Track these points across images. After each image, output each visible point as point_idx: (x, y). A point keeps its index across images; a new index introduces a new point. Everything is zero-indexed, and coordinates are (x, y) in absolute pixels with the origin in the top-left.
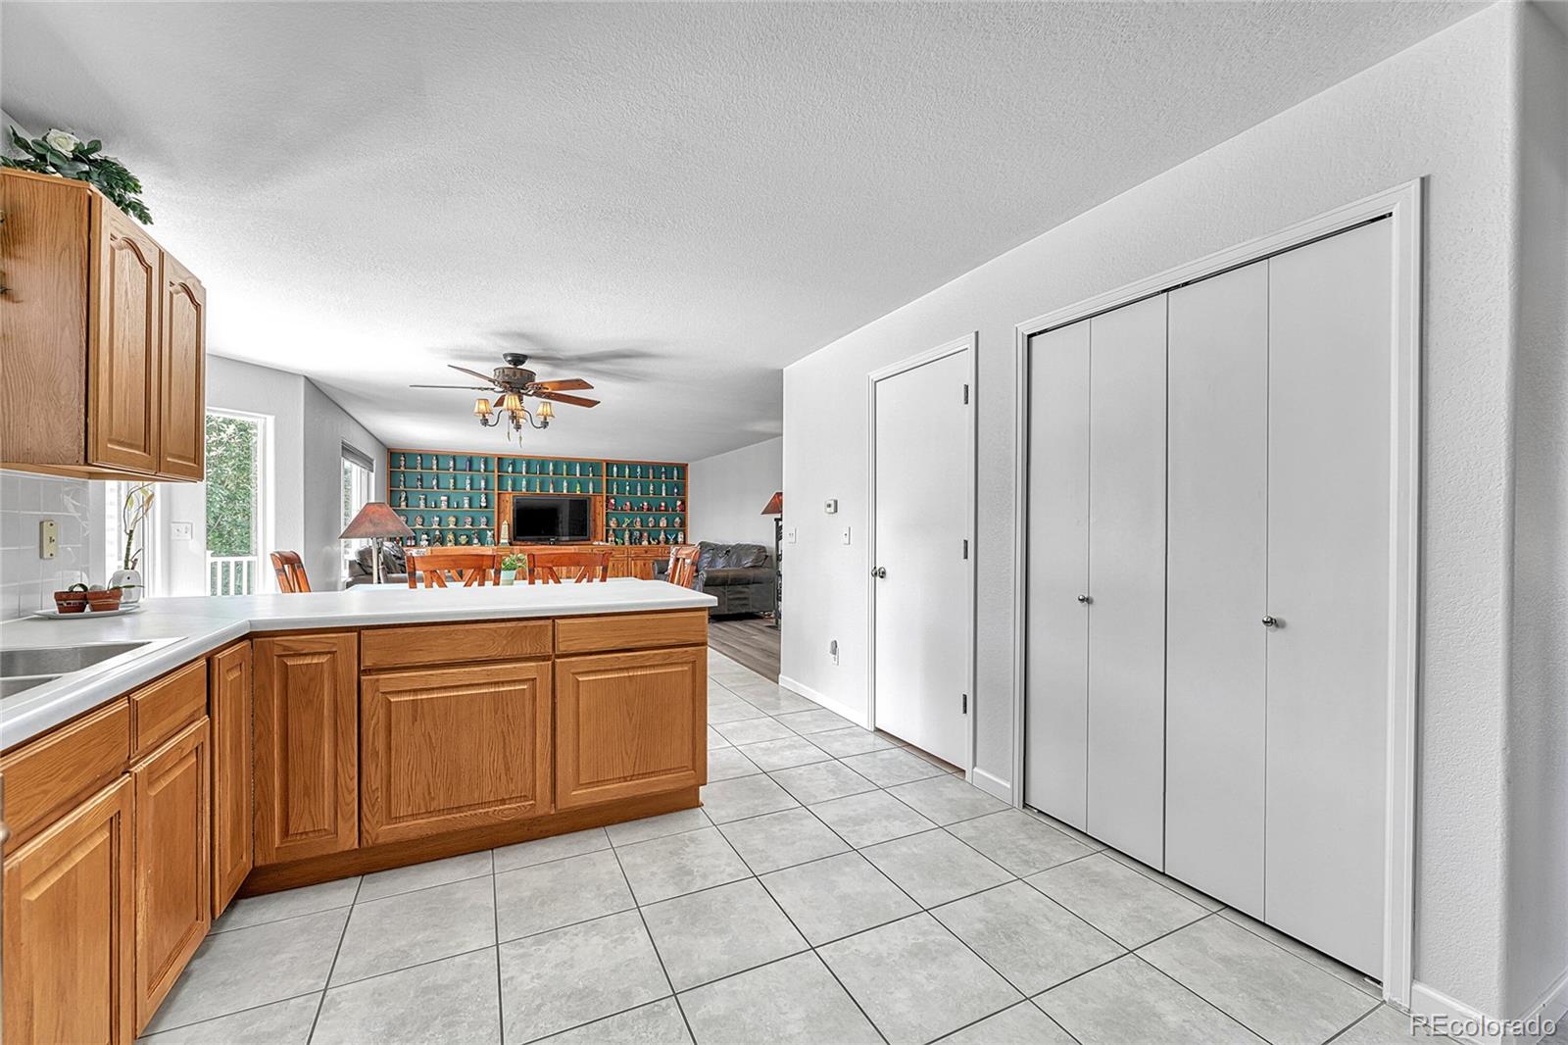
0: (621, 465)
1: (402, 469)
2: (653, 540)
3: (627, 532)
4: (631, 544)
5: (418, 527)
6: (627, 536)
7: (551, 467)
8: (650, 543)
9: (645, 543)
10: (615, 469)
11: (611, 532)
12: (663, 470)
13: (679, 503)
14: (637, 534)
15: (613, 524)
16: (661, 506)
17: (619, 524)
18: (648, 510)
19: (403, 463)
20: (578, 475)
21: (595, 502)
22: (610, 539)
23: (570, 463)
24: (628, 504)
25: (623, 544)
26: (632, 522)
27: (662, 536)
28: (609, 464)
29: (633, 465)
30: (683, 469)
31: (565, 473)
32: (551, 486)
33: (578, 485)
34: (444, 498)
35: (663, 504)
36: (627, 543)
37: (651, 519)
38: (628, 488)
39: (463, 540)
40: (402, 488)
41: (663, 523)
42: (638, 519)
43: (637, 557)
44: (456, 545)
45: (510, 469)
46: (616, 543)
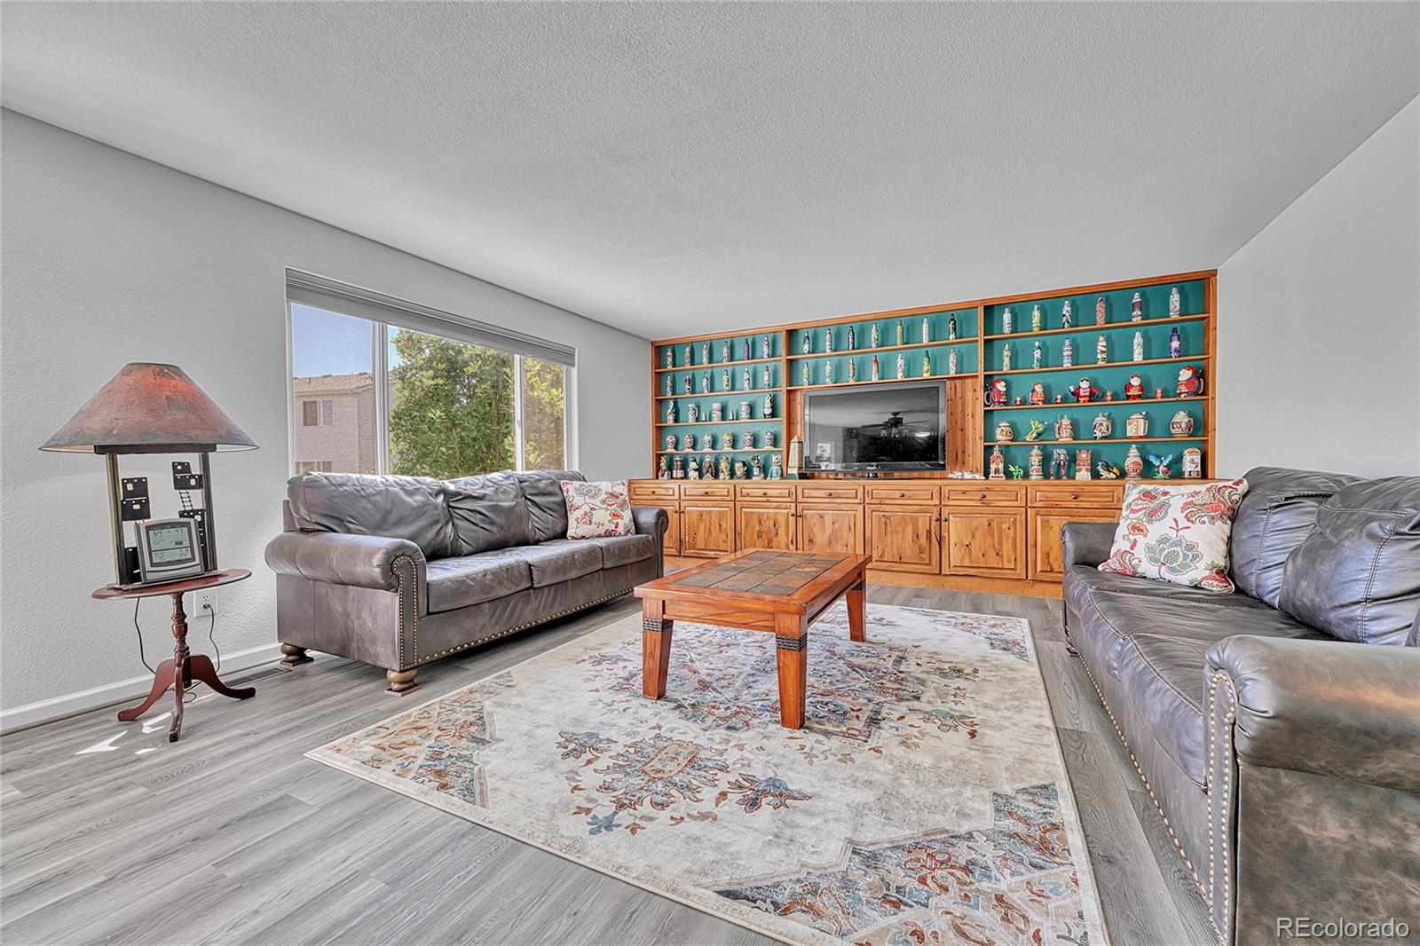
0: (1019, 306)
1: (670, 368)
2: (1108, 468)
3: (1035, 451)
4: (1046, 476)
5: (687, 450)
6: (1035, 458)
7: (874, 334)
8: (1096, 475)
9: (1083, 475)
10: (1007, 317)
11: (996, 452)
12: (1137, 298)
13: (1185, 375)
14: (1060, 455)
15: (1001, 435)
16: (1129, 387)
17: (1015, 434)
18: (1092, 396)
19: (670, 360)
20: (925, 340)
21: (963, 393)
22: (993, 467)
23: (910, 321)
24: (1039, 389)
25: (1026, 476)
26: (1045, 430)
27: (1133, 458)
28: (990, 310)
29: (1050, 302)
30: (1199, 287)
31: (899, 341)
32: (874, 368)
33: (926, 361)
34: (716, 406)
35: (1135, 382)
36: (1035, 476)
37: (1099, 419)
38: (1037, 354)
39: (738, 467)
40: (669, 395)
41: (1136, 426)
42: (1066, 422)
43: (1050, 508)
44: (732, 478)
45: (806, 347)
46: (1009, 475)
